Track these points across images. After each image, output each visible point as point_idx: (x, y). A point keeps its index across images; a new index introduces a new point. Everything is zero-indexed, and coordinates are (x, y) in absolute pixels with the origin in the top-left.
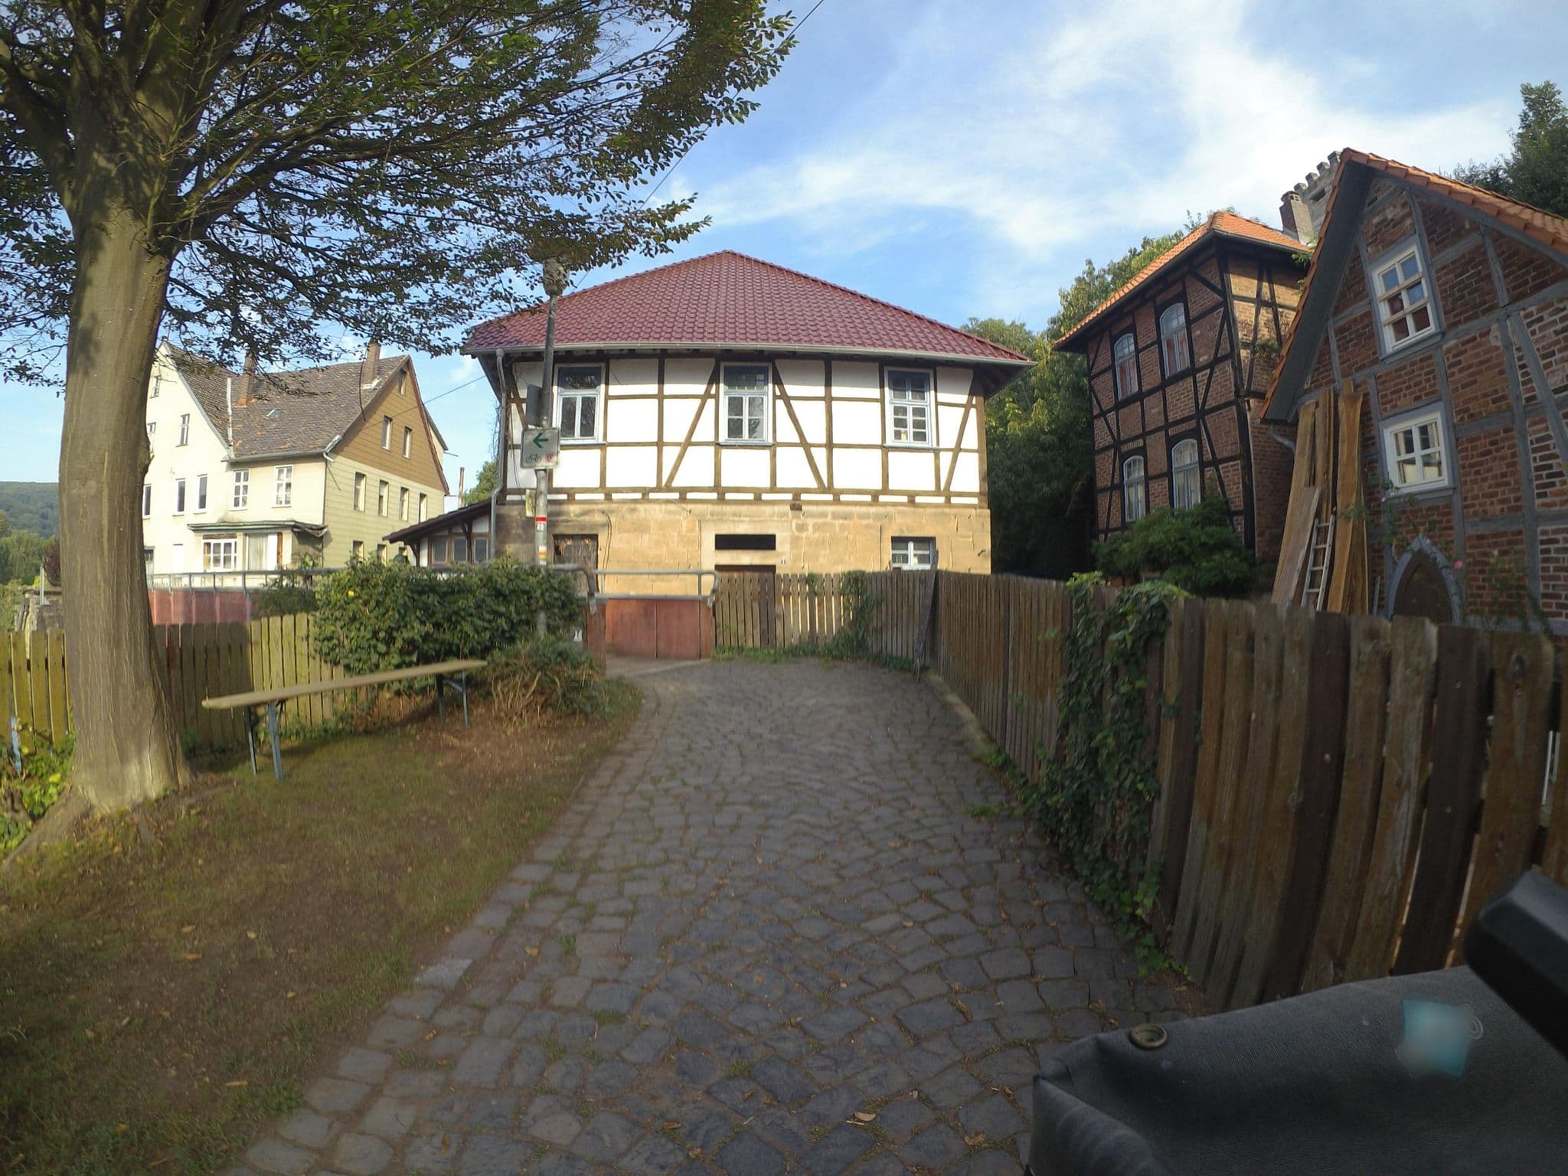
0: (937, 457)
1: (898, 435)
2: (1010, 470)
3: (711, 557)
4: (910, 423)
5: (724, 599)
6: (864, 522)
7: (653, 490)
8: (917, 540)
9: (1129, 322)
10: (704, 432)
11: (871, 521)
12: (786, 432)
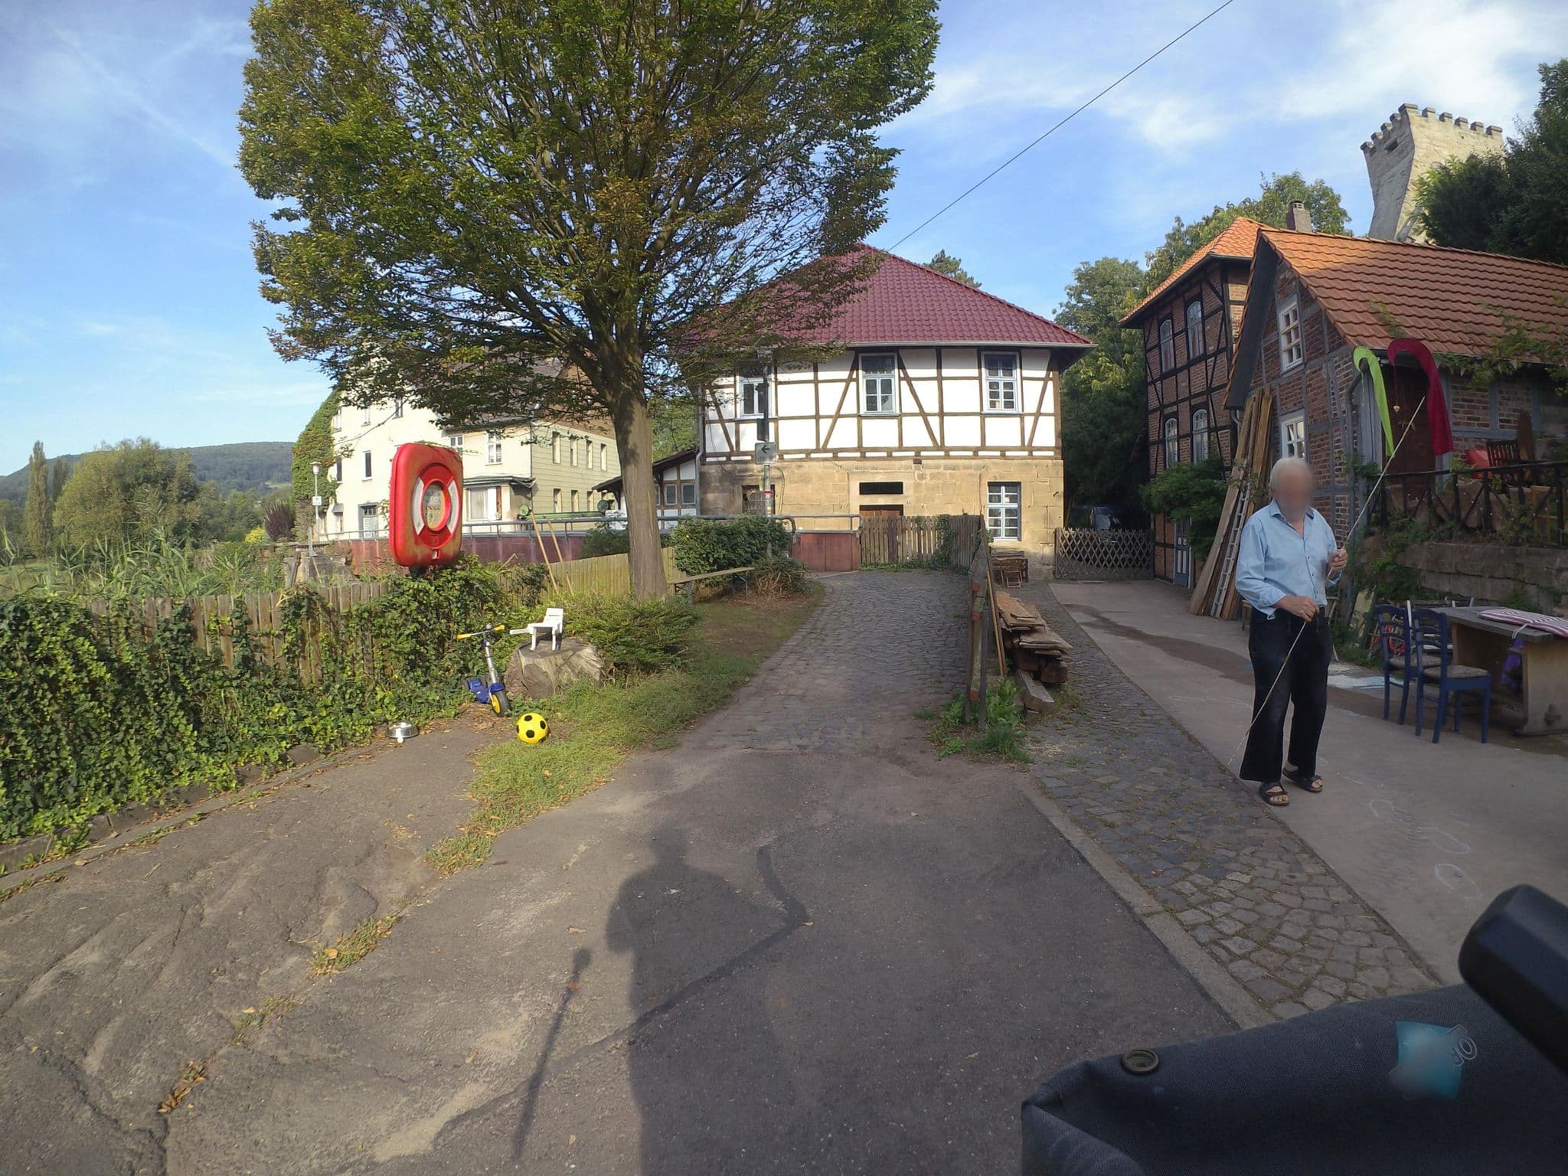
0: (1022, 421)
1: (993, 405)
2: (1091, 422)
3: (857, 500)
4: (1002, 395)
5: (867, 532)
6: (967, 472)
7: (814, 451)
8: (1006, 484)
9: (1168, 311)
10: (849, 407)
11: (973, 471)
12: (909, 405)
